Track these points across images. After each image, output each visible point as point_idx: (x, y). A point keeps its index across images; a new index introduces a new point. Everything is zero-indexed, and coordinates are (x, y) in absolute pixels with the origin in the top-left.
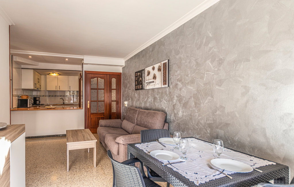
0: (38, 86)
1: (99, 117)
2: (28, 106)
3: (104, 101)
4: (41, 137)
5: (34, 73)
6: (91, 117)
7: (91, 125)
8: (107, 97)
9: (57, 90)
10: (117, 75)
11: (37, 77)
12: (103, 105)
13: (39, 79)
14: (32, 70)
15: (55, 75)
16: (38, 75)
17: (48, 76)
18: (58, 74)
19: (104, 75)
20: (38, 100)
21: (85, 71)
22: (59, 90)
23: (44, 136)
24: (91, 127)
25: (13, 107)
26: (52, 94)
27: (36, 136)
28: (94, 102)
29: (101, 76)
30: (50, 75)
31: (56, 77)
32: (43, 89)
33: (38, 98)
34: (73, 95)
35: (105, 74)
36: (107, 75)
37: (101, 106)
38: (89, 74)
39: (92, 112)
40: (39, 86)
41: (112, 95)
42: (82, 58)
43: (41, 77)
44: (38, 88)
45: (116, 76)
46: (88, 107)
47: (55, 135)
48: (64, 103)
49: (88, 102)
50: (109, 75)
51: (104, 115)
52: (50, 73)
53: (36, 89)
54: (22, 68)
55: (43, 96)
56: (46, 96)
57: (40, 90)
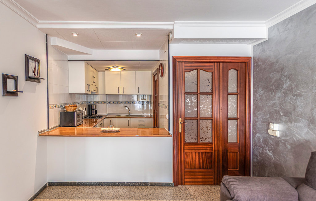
0: (93, 88)
1: (202, 153)
2: (76, 125)
3: (211, 119)
4: (94, 185)
5: (86, 67)
6: (185, 151)
7: (185, 168)
8: (218, 110)
9: (120, 94)
10: (241, 62)
11: (91, 74)
12: (210, 126)
13: (94, 78)
14: (83, 63)
15: (116, 70)
16: (93, 71)
17: (107, 72)
18: (122, 68)
19: (212, 64)
20: (94, 109)
21: (173, 57)
22: (122, 94)
23: (100, 183)
24: (185, 170)
25: (50, 128)
26: (113, 100)
27: (86, 183)
28: (191, 121)
29: (206, 66)
30: (109, 70)
31: (118, 74)
32: (100, 92)
33: (94, 106)
34: (143, 102)
35: (214, 62)
36: (217, 62)
37: (206, 129)
38: (181, 62)
39: (187, 141)
40: (95, 89)
41: (229, 107)
42: (170, 27)
43: (98, 75)
44: (93, 91)
45: (238, 64)
46: (180, 131)
47: (119, 183)
48: (129, 114)
49: (180, 120)
50: (223, 62)
51: (212, 148)
52: (109, 68)
53: (90, 93)
54: (68, 60)
55: (101, 103)
56: (105, 103)
57: (96, 93)
